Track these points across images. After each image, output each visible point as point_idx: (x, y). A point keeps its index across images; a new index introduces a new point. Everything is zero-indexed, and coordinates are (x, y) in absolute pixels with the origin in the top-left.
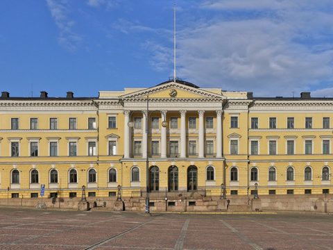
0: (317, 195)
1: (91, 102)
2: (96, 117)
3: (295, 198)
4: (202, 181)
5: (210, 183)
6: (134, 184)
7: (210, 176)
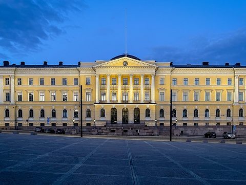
0: (213, 126)
1: (75, 68)
2: (78, 78)
3: (199, 128)
4: (143, 117)
5: (148, 119)
6: (102, 119)
7: (148, 114)
